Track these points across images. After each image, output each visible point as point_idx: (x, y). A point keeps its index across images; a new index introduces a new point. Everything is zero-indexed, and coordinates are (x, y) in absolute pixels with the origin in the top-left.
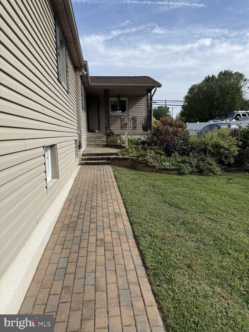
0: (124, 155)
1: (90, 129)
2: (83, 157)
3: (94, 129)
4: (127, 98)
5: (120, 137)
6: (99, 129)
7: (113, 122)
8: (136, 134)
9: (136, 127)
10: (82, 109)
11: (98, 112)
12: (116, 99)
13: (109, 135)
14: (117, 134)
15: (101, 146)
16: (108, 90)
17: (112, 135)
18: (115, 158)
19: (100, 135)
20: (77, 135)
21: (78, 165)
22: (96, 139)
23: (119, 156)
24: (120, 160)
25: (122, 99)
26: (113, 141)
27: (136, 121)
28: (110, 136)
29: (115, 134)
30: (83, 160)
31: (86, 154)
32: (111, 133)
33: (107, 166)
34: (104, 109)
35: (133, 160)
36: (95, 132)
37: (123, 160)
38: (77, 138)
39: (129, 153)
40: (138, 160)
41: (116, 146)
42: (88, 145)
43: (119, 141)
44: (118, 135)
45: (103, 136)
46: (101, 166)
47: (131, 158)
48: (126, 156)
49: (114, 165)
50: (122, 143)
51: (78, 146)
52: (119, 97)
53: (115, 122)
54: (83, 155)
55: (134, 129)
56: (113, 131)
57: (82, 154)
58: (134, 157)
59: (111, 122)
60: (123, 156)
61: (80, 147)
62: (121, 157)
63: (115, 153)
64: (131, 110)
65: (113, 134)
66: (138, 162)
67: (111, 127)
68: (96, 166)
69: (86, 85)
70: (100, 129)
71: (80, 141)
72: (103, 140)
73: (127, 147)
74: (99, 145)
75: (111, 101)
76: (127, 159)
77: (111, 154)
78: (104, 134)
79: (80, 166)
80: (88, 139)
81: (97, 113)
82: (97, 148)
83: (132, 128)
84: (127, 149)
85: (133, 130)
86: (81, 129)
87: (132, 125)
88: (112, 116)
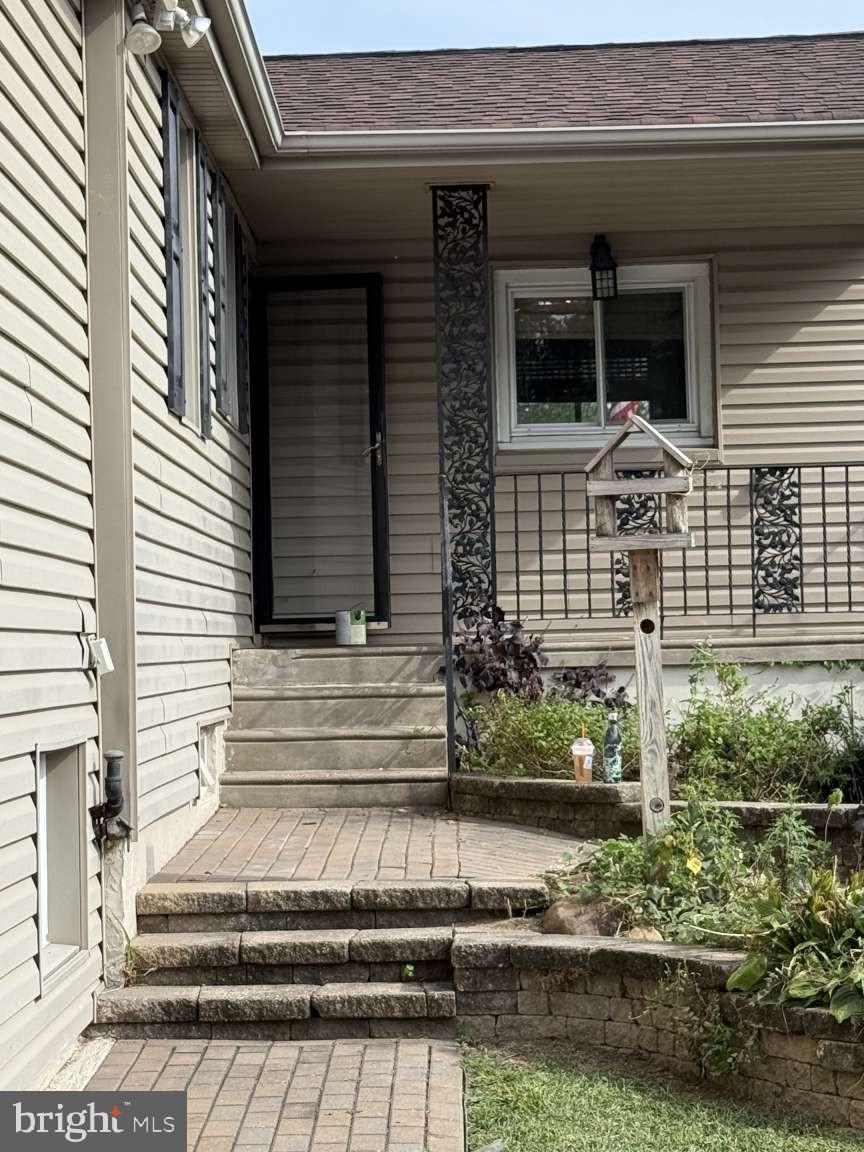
0: (615, 920)
1: (280, 610)
2: (152, 943)
3: (321, 608)
4: (697, 271)
5: (610, 691)
6: (381, 612)
7: (528, 524)
8: (788, 656)
9: (788, 586)
10: (174, 402)
11: (377, 423)
12: (573, 281)
13: (477, 671)
14: (573, 660)
15: (392, 805)
16: (481, 190)
17: (513, 676)
18: (507, 953)
19: (381, 673)
20: (80, 688)
21: (87, 1035)
22: (338, 717)
23: (560, 929)
24: (568, 985)
25: (642, 277)
26: (524, 750)
27: (788, 513)
28: (498, 682)
29: (554, 659)
30: (142, 971)
31: (184, 906)
32: (501, 651)
33: (414, 1052)
34: (431, 389)
35: (710, 980)
36: (330, 639)
37: (600, 987)
38: (80, 726)
39: (680, 892)
40: (776, 991)
41: (547, 803)
42: (240, 794)
43: (583, 749)
44: (578, 679)
45: (412, 687)
46: (346, 1050)
47: (692, 966)
48: (638, 933)
49: (497, 1042)
50: (616, 769)
51: (95, 812)
52: (602, 254)
53: (552, 522)
54: (151, 919)
55: (777, 608)
56: (530, 623)
57: (141, 901)
58: (736, 946)
59: (503, 524)
60: (608, 932)
61: (114, 829)
62: (584, 941)
63: (514, 894)
64: (736, 395)
65: (526, 659)
66: (765, 1014)
67: (506, 583)
68: (284, 1052)
69: (238, 148)
70: (396, 605)
71: (111, 764)
72: (409, 729)
73: (656, 823)
74: (360, 791)
75: (524, 307)
76: (649, 968)
77: (473, 907)
78: (431, 667)
79: (103, 1046)
80: (251, 725)
81: (367, 430)
82: (332, 826)
83: (744, 596)
84: (653, 854)
85: (762, 619)
86: (128, 617)
87: (743, 556)
88: (514, 464)
